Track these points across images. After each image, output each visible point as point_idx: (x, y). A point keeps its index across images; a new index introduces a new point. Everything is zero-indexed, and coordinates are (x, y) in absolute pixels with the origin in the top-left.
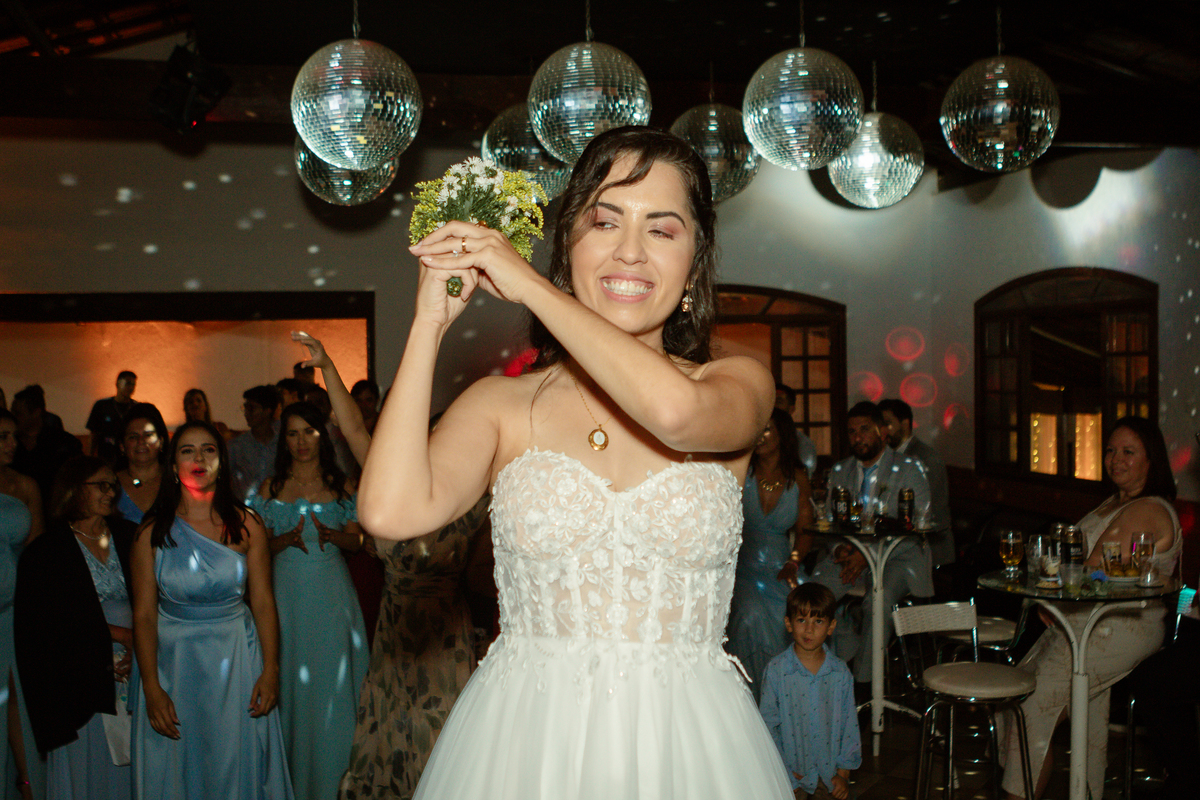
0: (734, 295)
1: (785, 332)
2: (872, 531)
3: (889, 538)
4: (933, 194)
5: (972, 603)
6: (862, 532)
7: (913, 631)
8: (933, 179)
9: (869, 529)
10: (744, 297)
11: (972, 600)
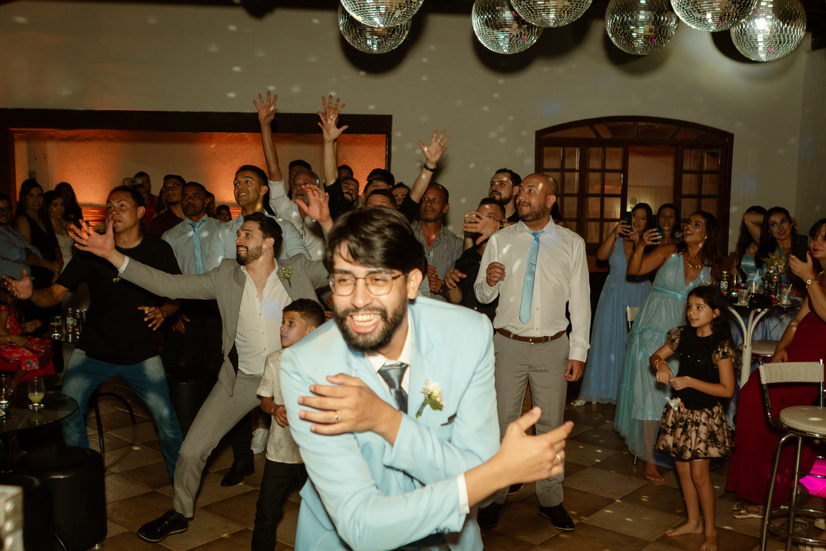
0: (650, 124)
1: (687, 152)
2: (747, 304)
3: (759, 310)
4: (808, 52)
5: (821, 363)
6: (738, 304)
7: (774, 381)
8: (809, 41)
9: (743, 303)
10: (657, 126)
11: (821, 361)
